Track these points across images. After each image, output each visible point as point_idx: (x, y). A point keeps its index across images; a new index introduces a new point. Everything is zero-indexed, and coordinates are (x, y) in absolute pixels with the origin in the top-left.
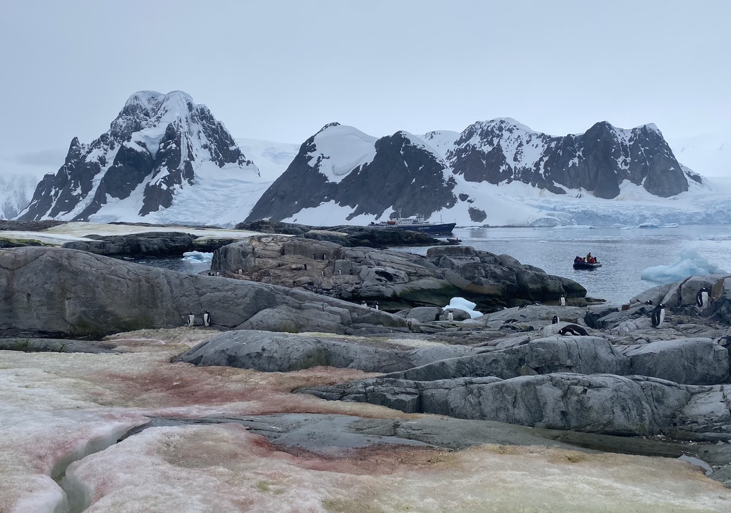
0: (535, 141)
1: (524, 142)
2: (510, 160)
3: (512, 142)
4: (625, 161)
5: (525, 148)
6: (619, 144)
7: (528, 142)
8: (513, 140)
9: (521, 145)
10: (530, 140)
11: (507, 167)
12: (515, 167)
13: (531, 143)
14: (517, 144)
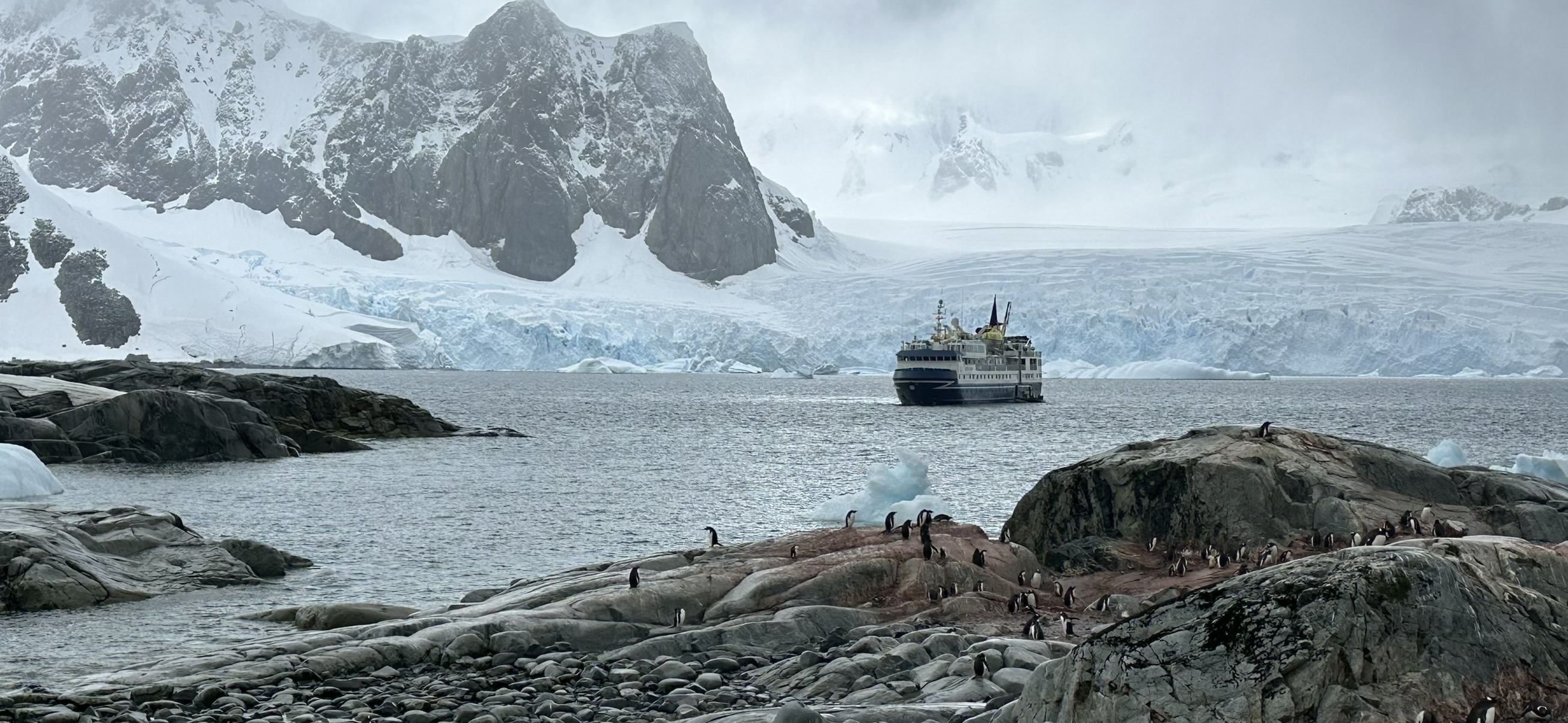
0: (298, 52)
1: (258, 55)
2: (203, 115)
3: (213, 47)
4: (590, 149)
5: (262, 74)
6: (574, 86)
7: (270, 56)
8: (219, 39)
9: (245, 61)
10: (277, 48)
11: (195, 139)
12: (225, 144)
13: (281, 59)
14: (229, 58)
